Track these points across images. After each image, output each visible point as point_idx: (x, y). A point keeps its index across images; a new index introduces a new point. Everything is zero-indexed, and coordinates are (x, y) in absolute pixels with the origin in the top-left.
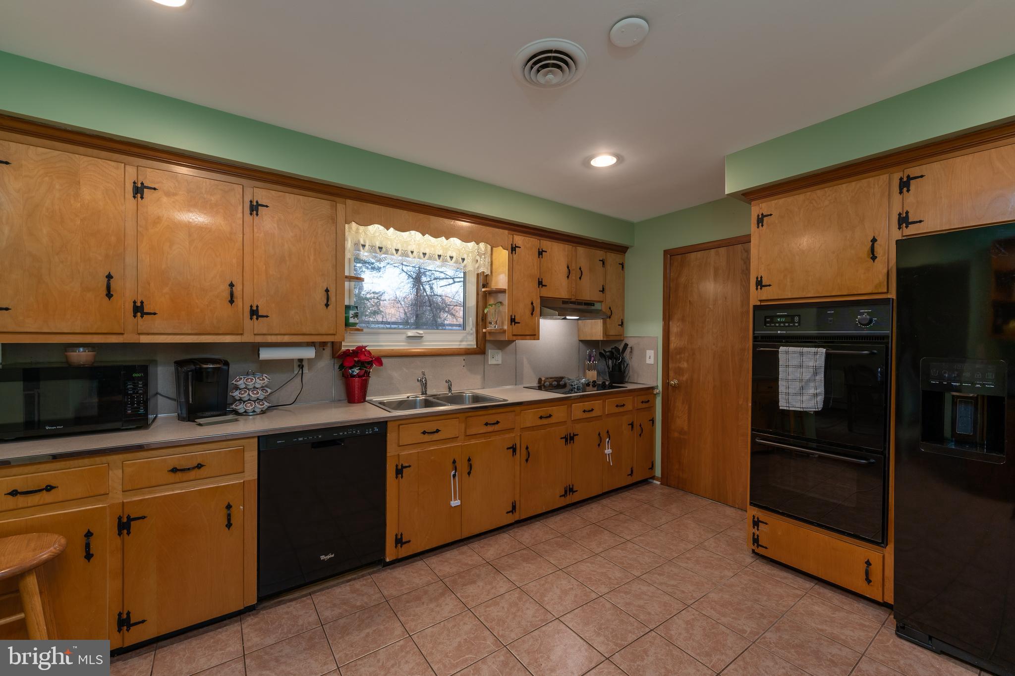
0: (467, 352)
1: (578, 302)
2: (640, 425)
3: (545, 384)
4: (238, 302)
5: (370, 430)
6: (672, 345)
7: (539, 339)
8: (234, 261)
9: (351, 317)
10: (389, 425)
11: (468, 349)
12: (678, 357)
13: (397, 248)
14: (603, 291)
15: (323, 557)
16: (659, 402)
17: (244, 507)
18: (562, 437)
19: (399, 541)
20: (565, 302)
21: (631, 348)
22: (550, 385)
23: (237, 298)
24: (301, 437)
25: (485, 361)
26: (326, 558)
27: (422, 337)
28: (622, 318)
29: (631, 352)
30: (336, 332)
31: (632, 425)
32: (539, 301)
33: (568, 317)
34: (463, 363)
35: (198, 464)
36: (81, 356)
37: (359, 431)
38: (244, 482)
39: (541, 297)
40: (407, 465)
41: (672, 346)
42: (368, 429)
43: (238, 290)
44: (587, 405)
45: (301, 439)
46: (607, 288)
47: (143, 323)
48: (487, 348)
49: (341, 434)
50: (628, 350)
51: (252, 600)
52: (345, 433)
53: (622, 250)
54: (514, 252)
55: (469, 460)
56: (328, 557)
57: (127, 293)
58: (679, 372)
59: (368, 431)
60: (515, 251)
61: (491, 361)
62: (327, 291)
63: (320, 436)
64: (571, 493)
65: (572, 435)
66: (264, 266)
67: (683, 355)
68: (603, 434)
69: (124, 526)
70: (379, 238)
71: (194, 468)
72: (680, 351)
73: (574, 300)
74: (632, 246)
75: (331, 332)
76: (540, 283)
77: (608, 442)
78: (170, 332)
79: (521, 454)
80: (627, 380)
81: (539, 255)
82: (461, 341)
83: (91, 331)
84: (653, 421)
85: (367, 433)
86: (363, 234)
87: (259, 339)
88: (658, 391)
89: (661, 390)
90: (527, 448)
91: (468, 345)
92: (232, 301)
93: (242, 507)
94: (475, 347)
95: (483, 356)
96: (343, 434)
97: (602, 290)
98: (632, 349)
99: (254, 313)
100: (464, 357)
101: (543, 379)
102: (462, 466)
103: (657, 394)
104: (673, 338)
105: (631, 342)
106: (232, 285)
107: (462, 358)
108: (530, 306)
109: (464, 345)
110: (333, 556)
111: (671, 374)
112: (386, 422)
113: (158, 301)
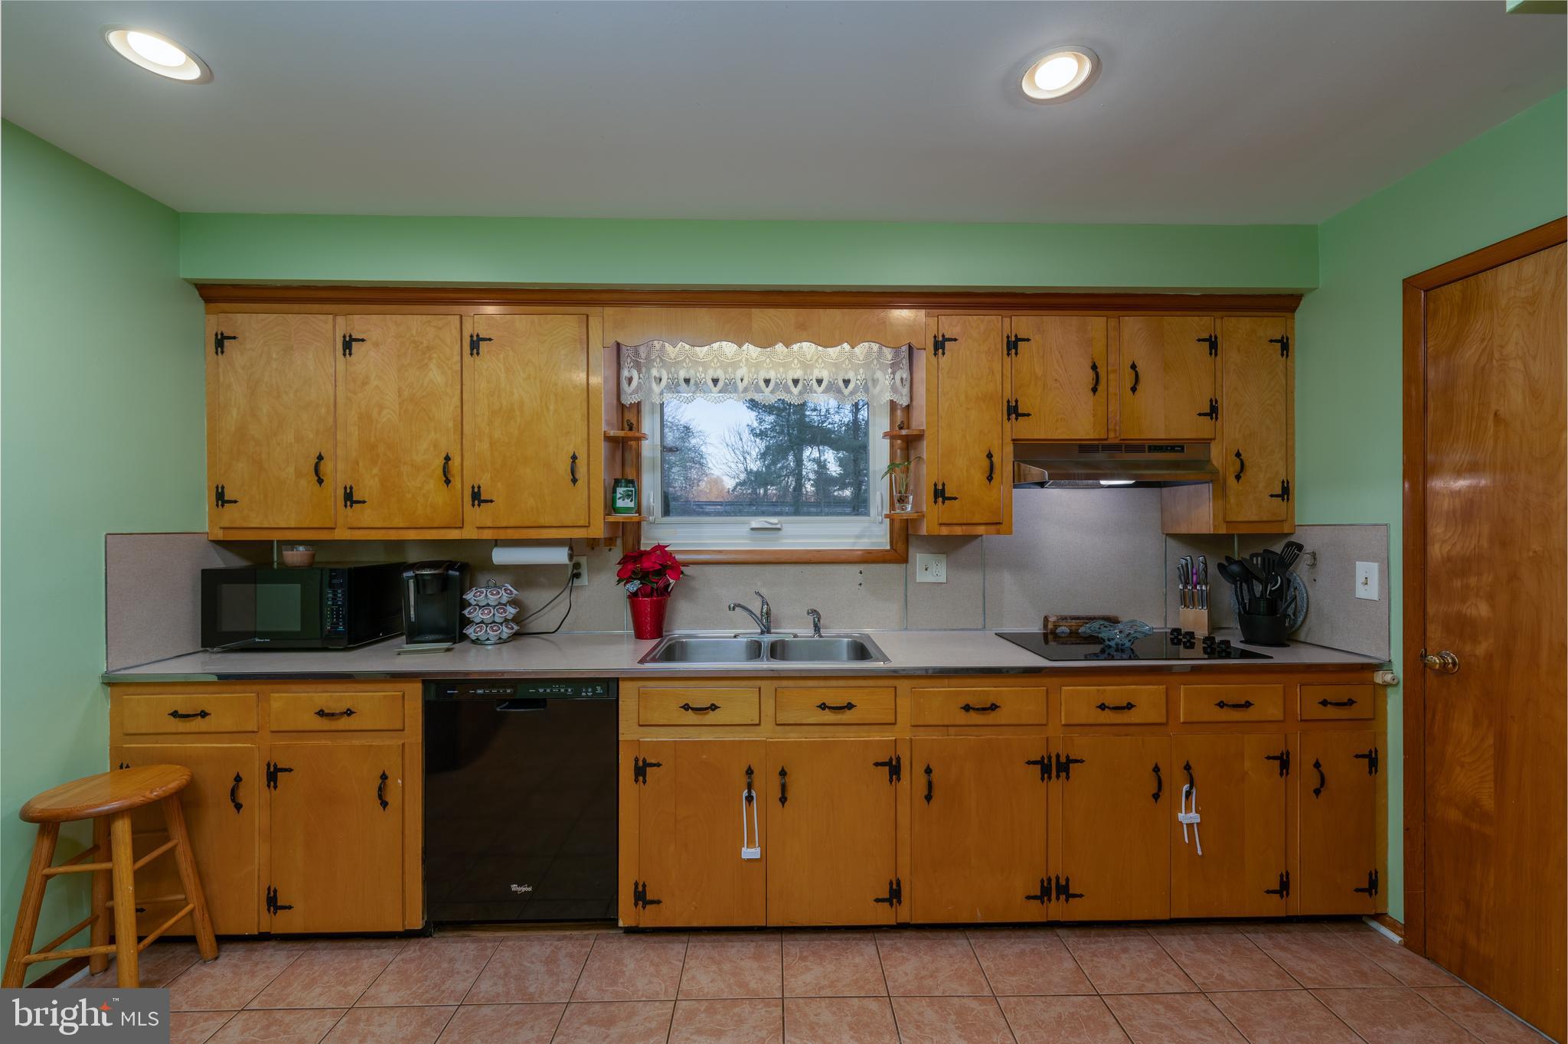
0: (870, 558)
1: (1127, 446)
2: (1317, 765)
3: (1059, 630)
4: (456, 482)
5: (590, 690)
6: (1437, 546)
7: (1010, 533)
8: (451, 424)
9: (619, 499)
10: (624, 687)
11: (869, 552)
12: (1457, 583)
13: (715, 377)
14: (1213, 411)
15: (514, 887)
16: (1394, 705)
17: (402, 782)
18: (1033, 759)
19: (641, 897)
20: (1085, 447)
21: (1314, 555)
22: (1071, 633)
23: (453, 476)
24: (480, 689)
25: (907, 579)
26: (519, 889)
27: (779, 529)
28: (1283, 477)
29: (1313, 565)
30: (589, 523)
31: (1284, 762)
32: (1009, 449)
33: (1103, 482)
34: (859, 578)
35: (348, 710)
36: (296, 556)
37: (570, 690)
38: (403, 745)
39: (1013, 440)
40: (653, 761)
41: (1437, 551)
42: (587, 689)
43: (455, 462)
44: (1114, 692)
45: (480, 691)
46: (1224, 406)
47: (353, 514)
48: (911, 551)
49: (541, 690)
50: (1305, 560)
51: (417, 922)
52: (548, 690)
53: (1285, 303)
54: (940, 351)
55: (783, 773)
56: (524, 889)
57: (338, 474)
58: (1463, 628)
59: (587, 692)
60: (943, 349)
61: (922, 577)
62: (574, 458)
63: (509, 691)
64: (1063, 897)
65: (1063, 760)
66: (488, 428)
67: (1473, 581)
68: (1174, 774)
69: (273, 775)
70: (684, 364)
71: (342, 714)
72: (1463, 565)
73: (1117, 441)
74: (1311, 290)
75: (581, 523)
76: (1013, 411)
77: (1188, 794)
78: (379, 526)
79: (912, 781)
80: (1302, 638)
81: (1009, 349)
82: (859, 537)
83: (304, 526)
84: (1373, 761)
85: (584, 694)
86: (658, 360)
87: (487, 535)
88: (1388, 677)
89: (1401, 676)
90: (928, 771)
91: (873, 544)
92: (448, 482)
93: (400, 781)
94: (888, 548)
95: (904, 566)
96: (545, 691)
97: (1208, 411)
98: (1315, 559)
99: (477, 497)
100: (862, 567)
101: (1052, 619)
102: (767, 783)
103: (1386, 685)
104: (1437, 529)
105: (1311, 541)
106: (447, 458)
107: (857, 568)
108: (986, 462)
109: (865, 544)
110: (530, 889)
111: (1435, 632)
112: (617, 679)
113: (368, 486)
